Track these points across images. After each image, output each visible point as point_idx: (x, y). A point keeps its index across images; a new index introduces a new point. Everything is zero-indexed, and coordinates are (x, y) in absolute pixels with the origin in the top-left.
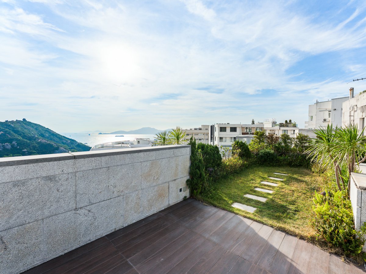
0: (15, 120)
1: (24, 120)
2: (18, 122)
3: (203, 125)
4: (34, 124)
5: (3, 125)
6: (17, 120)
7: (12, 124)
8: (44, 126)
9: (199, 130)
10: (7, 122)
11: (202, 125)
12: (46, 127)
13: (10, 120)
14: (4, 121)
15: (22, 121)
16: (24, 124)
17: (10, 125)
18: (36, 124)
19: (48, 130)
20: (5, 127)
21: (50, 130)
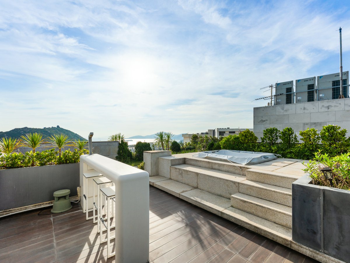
0: (51, 127)
1: (58, 126)
2: (53, 128)
3: (210, 129)
4: (65, 130)
5: (42, 131)
6: (52, 127)
7: (49, 130)
8: (73, 132)
9: (206, 134)
10: (45, 129)
11: (208, 130)
12: (75, 133)
13: (47, 127)
14: (43, 128)
15: (56, 128)
16: (58, 131)
17: (47, 131)
18: (67, 131)
19: (76, 135)
20: (44, 133)
21: (78, 135)
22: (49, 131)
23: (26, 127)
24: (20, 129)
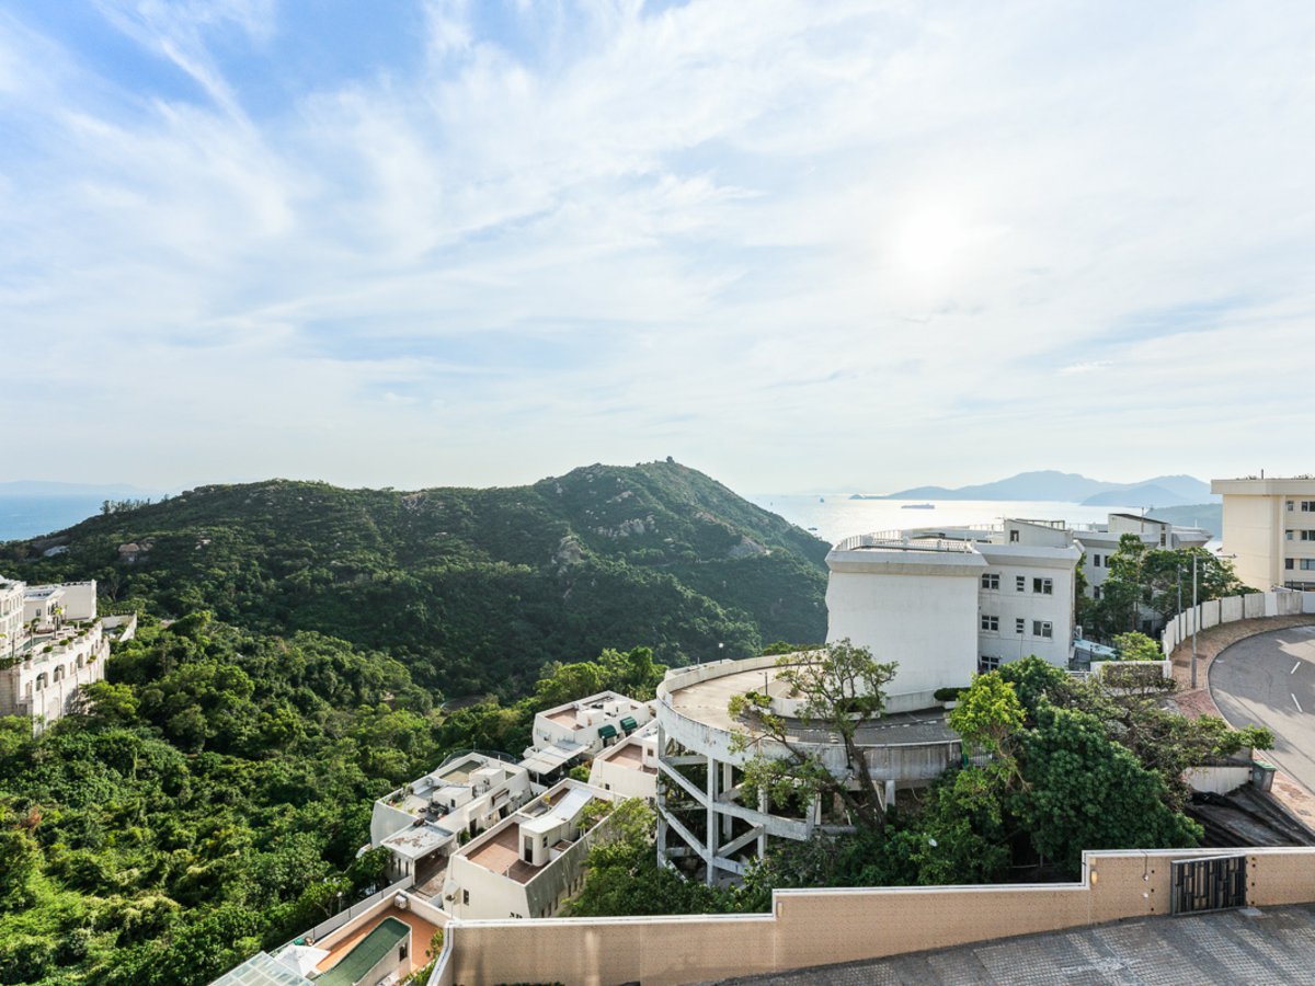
0: (653, 461)
1: (669, 459)
2: (658, 465)
4: (689, 469)
5: (631, 474)
6: (656, 461)
7: (648, 472)
10: (639, 467)
12: (714, 479)
15: (666, 464)
16: (668, 471)
17: (643, 474)
19: (716, 486)
20: (636, 478)
21: (722, 486)
22: (648, 474)
23: (599, 464)
24: (585, 468)
